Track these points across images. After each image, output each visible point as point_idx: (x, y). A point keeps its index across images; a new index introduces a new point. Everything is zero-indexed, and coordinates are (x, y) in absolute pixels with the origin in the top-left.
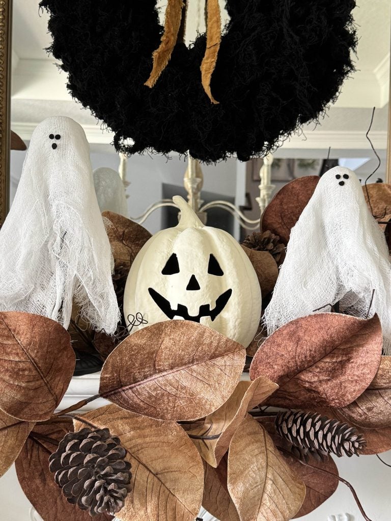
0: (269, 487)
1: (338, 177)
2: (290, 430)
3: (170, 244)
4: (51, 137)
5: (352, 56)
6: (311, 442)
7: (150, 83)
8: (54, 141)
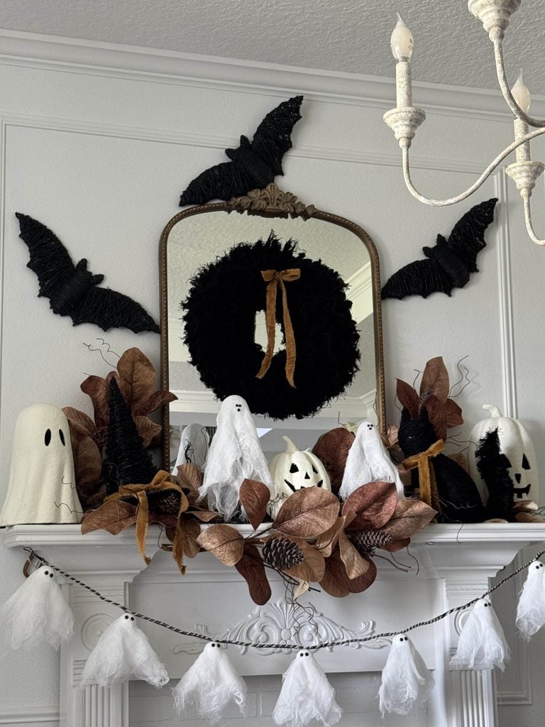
0: (356, 558)
1: (368, 426)
2: (360, 538)
3: (290, 459)
4: (237, 405)
5: (357, 362)
6: (370, 542)
7: (260, 376)
8: (238, 408)
